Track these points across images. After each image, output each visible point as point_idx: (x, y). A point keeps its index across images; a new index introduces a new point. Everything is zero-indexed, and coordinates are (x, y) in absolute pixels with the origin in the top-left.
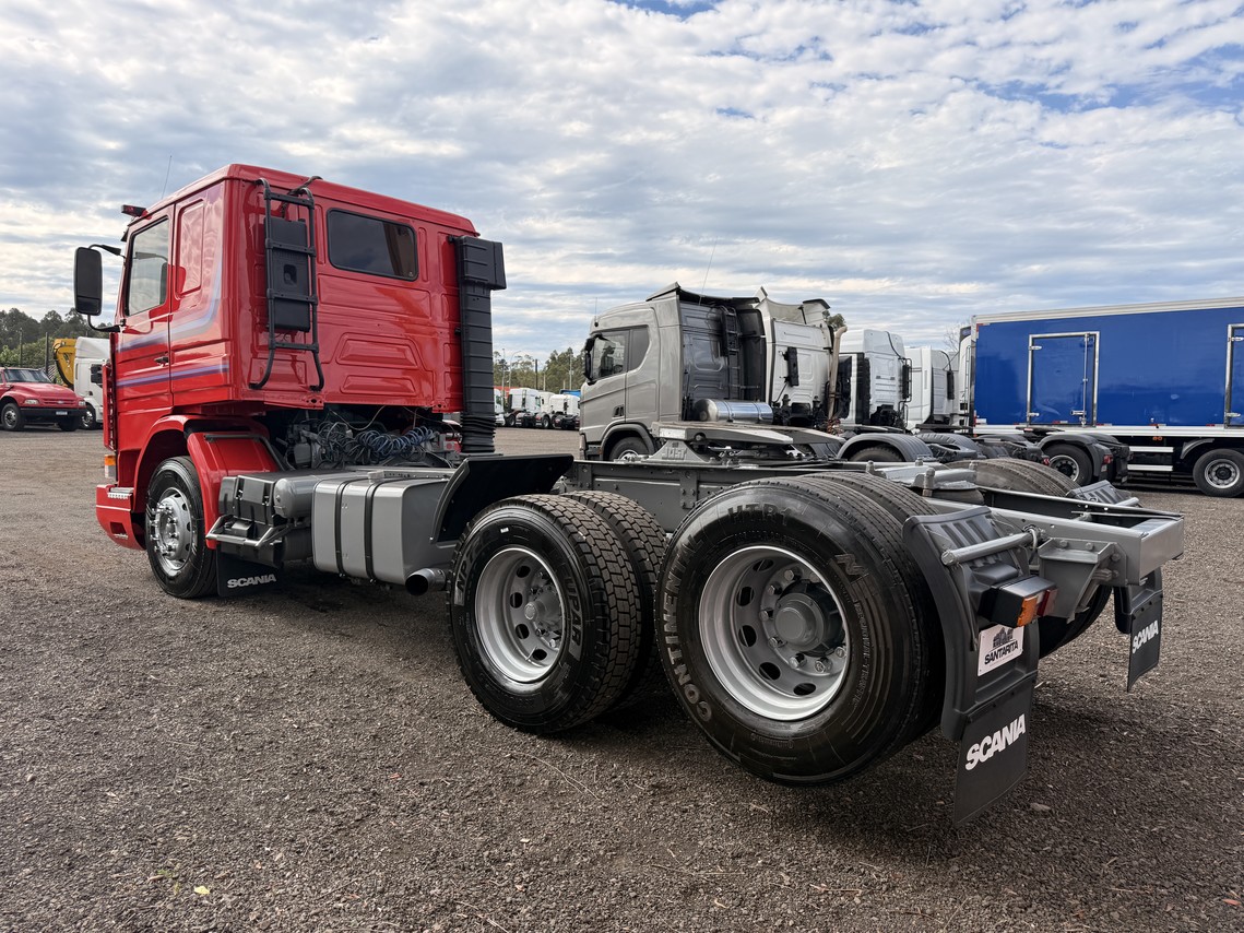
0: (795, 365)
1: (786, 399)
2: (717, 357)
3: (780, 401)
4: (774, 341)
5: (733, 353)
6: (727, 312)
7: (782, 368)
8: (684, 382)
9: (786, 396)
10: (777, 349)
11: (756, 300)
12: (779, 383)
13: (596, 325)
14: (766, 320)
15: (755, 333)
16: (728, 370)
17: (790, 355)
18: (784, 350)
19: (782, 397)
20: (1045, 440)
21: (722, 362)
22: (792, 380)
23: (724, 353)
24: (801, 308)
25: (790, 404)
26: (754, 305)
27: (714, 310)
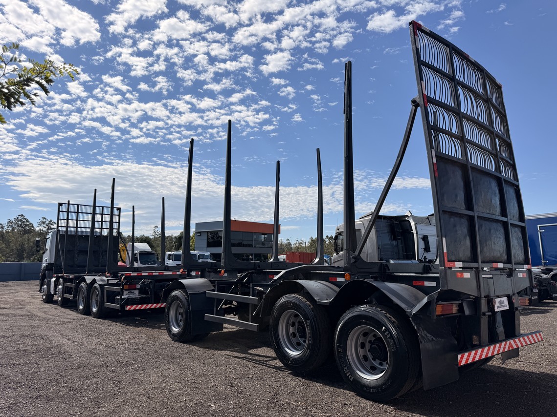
0: (428, 243)
1: (425, 258)
2: (392, 241)
3: (423, 259)
4: (417, 233)
5: (399, 239)
6: (395, 222)
7: (422, 245)
8: (378, 252)
9: (425, 257)
10: (419, 237)
11: (407, 216)
12: (421, 251)
13: (338, 229)
14: (413, 224)
15: (408, 230)
16: (397, 246)
17: (425, 239)
18: (422, 237)
19: (423, 257)
20: (552, 273)
21: (394, 243)
22: (427, 249)
23: (395, 239)
24: (428, 218)
25: (427, 260)
26: (406, 218)
27: (389, 221)
